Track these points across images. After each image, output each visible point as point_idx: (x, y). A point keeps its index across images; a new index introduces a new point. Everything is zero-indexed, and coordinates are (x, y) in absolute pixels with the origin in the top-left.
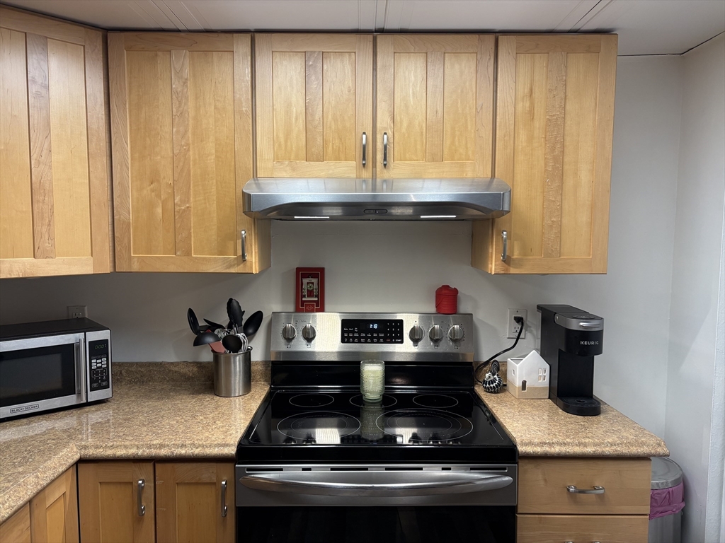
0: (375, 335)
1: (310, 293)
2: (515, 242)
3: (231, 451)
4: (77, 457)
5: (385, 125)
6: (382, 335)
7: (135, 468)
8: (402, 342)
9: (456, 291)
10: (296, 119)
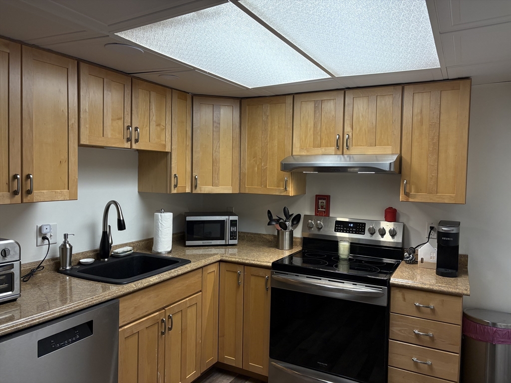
0: (351, 229)
1: (322, 207)
2: (412, 186)
3: (270, 264)
4: (219, 259)
5: (348, 131)
6: (355, 230)
7: (238, 266)
8: (364, 234)
9: (395, 210)
10: (310, 129)
